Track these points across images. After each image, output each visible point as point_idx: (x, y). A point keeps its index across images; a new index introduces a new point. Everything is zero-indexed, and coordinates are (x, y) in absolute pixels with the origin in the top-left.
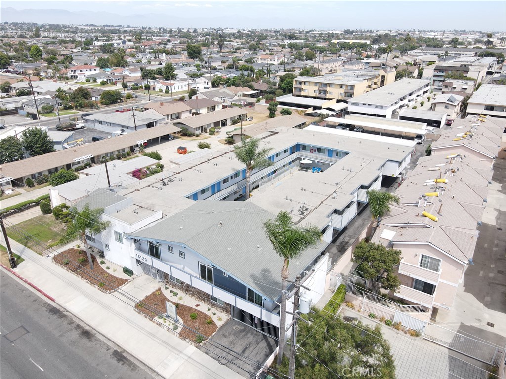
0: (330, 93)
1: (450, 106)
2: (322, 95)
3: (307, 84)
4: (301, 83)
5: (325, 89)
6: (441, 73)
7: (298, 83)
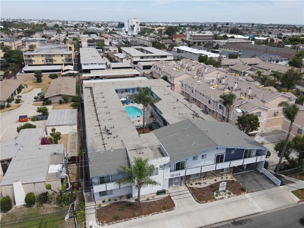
0: (55, 61)
1: (129, 59)
2: (49, 63)
3: (35, 56)
4: (29, 56)
5: (51, 58)
6: (91, 44)
7: (27, 57)
